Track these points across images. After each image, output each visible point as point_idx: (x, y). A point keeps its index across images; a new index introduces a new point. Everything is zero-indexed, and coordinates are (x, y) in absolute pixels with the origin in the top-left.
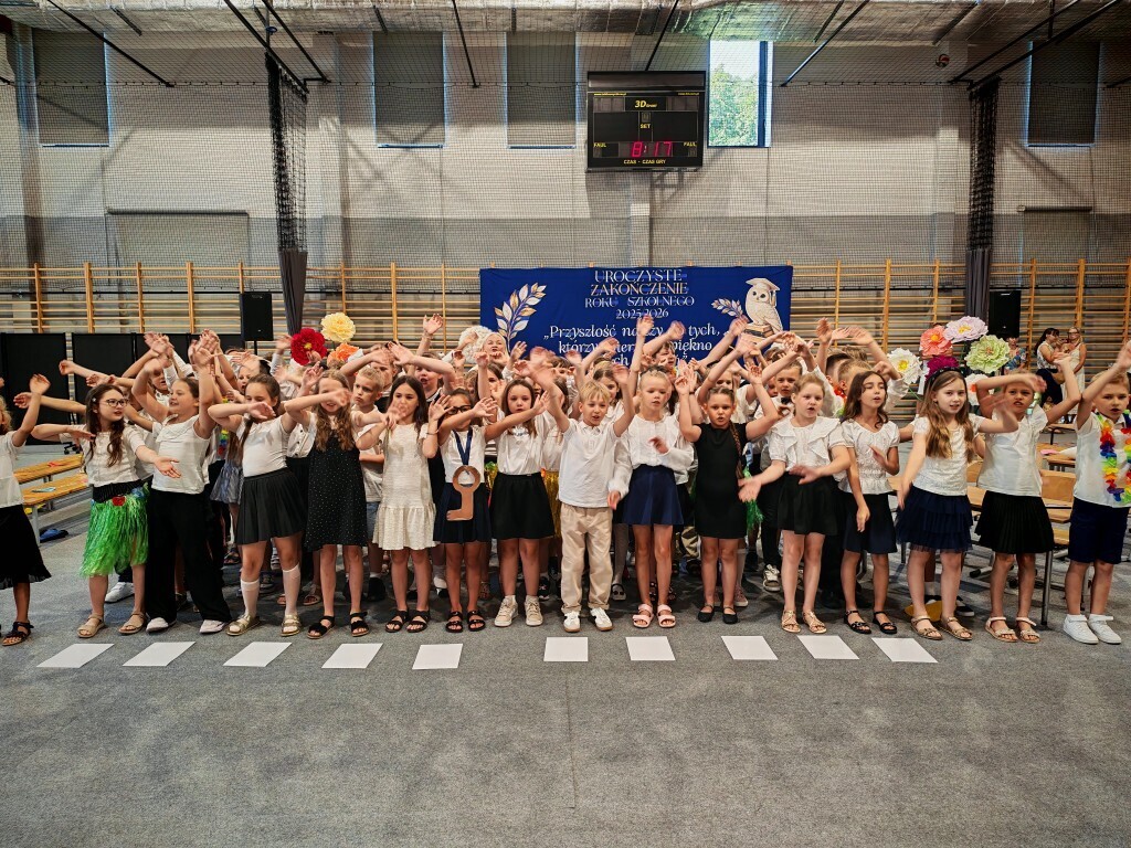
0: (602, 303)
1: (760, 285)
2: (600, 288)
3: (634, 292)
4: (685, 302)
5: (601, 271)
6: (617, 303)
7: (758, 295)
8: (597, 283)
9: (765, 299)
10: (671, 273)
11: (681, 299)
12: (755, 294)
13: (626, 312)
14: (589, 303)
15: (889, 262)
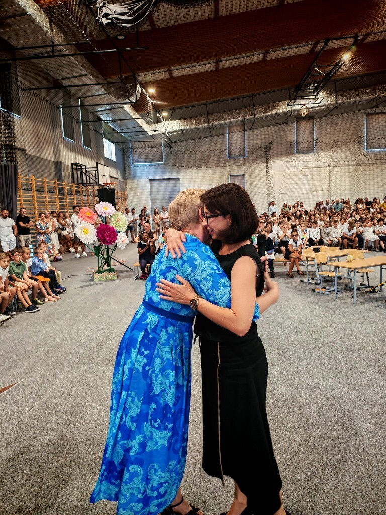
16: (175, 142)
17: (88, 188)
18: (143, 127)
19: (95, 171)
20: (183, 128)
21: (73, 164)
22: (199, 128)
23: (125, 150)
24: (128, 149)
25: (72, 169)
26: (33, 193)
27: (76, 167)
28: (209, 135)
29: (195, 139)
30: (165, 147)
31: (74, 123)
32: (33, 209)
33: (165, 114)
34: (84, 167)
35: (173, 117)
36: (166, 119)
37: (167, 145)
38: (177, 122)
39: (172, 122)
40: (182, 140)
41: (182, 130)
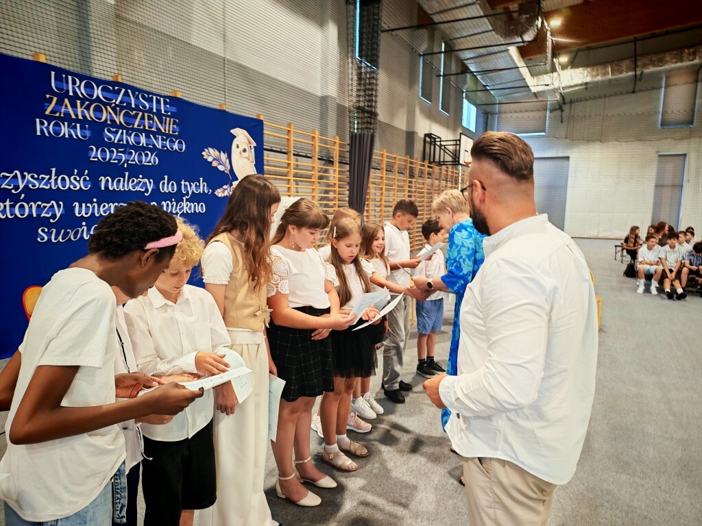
0: (65, 130)
1: (241, 137)
2: (60, 103)
3: (113, 121)
4: (176, 147)
5: (60, 72)
6: (88, 133)
7: (241, 148)
8: (54, 94)
9: (246, 155)
10: (158, 102)
11: (172, 142)
12: (238, 147)
13: (104, 151)
14: (42, 128)
15: (317, 132)
16: (571, 102)
17: (441, 169)
18: (527, 80)
19: (456, 145)
20: (589, 79)
21: (426, 135)
22: (617, 80)
23: (490, 116)
24: (493, 114)
25: (425, 141)
26: (382, 173)
27: (430, 139)
28: (632, 90)
29: (605, 97)
30: (552, 111)
31: (434, 77)
32: (379, 194)
33: (564, 59)
34: (439, 140)
35: (573, 64)
36: (564, 67)
37: (557, 107)
38: (581, 70)
39: (572, 70)
40: (583, 99)
41: (586, 84)
